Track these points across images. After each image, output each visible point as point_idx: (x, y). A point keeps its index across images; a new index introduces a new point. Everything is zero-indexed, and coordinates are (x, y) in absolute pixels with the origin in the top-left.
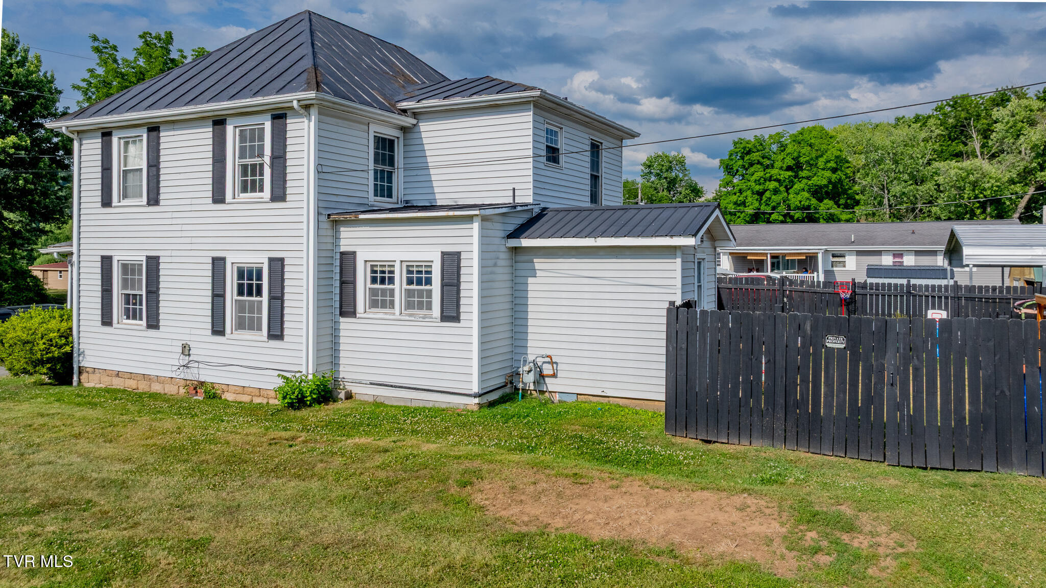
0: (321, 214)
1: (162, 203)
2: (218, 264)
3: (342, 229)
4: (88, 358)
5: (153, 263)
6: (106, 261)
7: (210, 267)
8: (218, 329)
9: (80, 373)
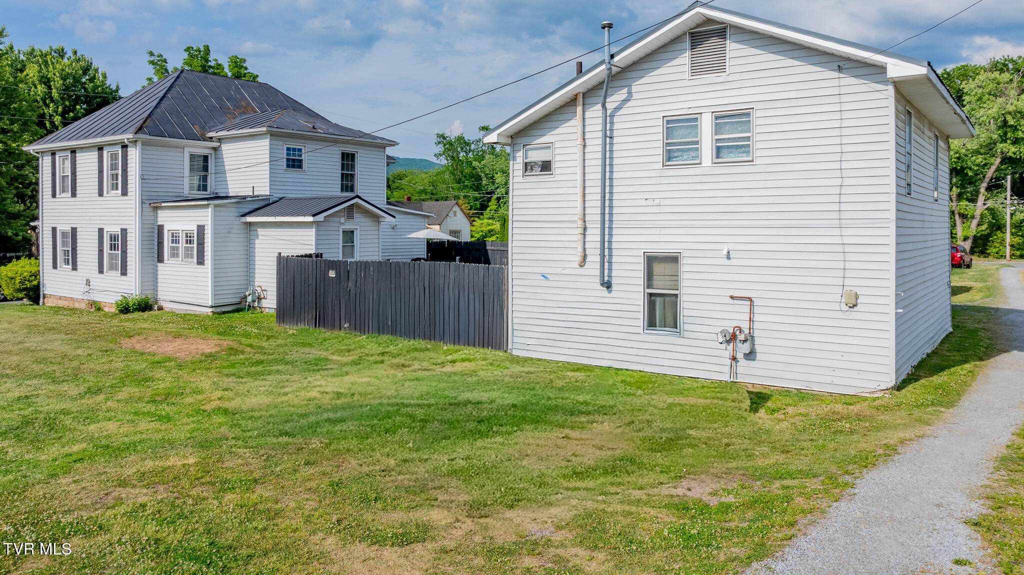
0: (145, 203)
1: (78, 196)
2: (101, 231)
3: (159, 212)
4: (48, 289)
5: (74, 230)
6: (54, 230)
7: (97, 233)
8: (101, 271)
9: (44, 298)
